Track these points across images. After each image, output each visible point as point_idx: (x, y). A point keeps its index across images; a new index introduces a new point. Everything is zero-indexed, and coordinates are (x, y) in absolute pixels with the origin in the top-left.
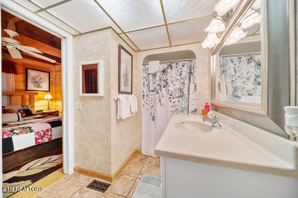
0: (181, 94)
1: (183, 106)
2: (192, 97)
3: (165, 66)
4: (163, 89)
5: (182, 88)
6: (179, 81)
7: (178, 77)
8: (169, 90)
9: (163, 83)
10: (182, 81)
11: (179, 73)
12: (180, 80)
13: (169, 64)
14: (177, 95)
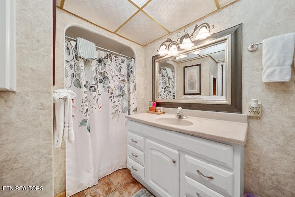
0: (121, 93)
1: (124, 107)
2: (132, 95)
3: (103, 54)
4: (100, 85)
5: (123, 85)
6: (118, 78)
7: (117, 73)
8: (109, 87)
9: (100, 77)
10: (122, 79)
11: (118, 69)
12: (119, 76)
13: (108, 53)
14: (117, 94)
